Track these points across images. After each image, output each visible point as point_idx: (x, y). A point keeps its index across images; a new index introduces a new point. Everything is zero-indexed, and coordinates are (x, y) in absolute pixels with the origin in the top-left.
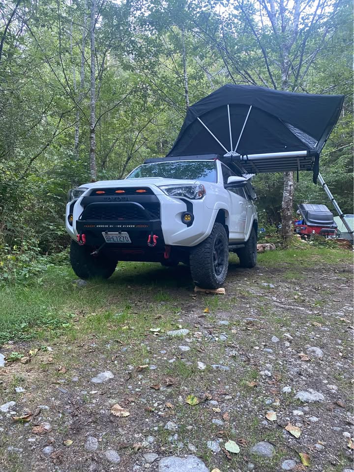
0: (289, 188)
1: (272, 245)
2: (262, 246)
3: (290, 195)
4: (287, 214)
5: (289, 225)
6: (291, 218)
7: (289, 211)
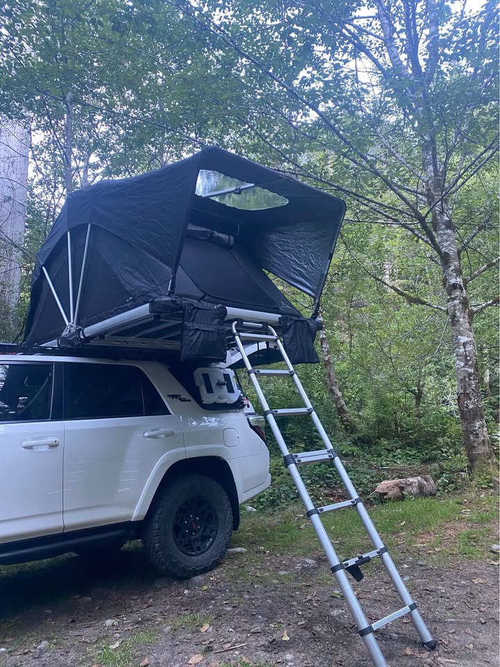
0: (462, 350)
1: (426, 480)
2: (397, 485)
3: (466, 364)
4: (467, 407)
5: (475, 431)
6: (477, 415)
7: (470, 399)
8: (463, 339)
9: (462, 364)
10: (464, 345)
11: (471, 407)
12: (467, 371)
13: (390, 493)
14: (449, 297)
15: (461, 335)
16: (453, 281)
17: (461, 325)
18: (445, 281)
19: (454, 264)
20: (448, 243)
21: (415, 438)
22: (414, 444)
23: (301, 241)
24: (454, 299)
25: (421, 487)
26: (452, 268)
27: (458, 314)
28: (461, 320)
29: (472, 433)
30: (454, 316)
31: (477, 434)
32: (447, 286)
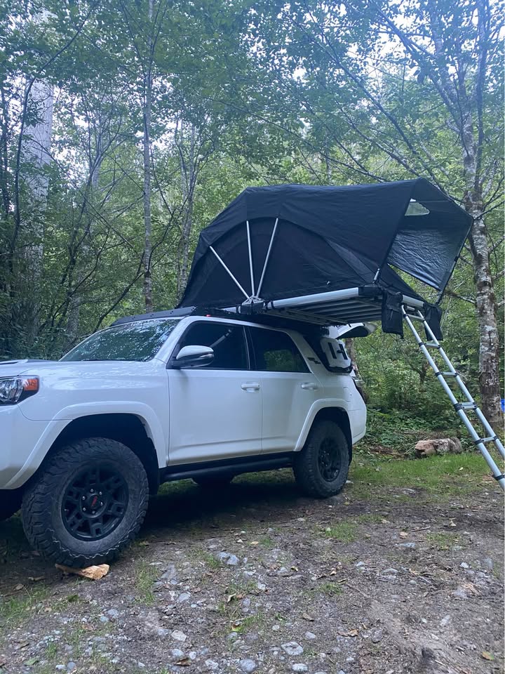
0: (487, 337)
1: (455, 441)
2: (432, 444)
3: (490, 349)
4: (488, 384)
5: (493, 403)
6: (495, 391)
7: (491, 378)
8: (489, 328)
9: (487, 349)
10: (490, 333)
11: (491, 384)
12: (490, 355)
13: (427, 450)
14: (479, 292)
15: (488, 325)
16: (483, 279)
17: (488, 316)
18: (476, 279)
19: (485, 265)
20: (482, 246)
21: (423, 409)
22: (422, 415)
23: (427, 243)
24: (484, 294)
25: (451, 446)
26: (484, 268)
27: (486, 307)
28: (489, 312)
29: (490, 405)
30: (483, 308)
31: (494, 407)
32: (478, 282)
